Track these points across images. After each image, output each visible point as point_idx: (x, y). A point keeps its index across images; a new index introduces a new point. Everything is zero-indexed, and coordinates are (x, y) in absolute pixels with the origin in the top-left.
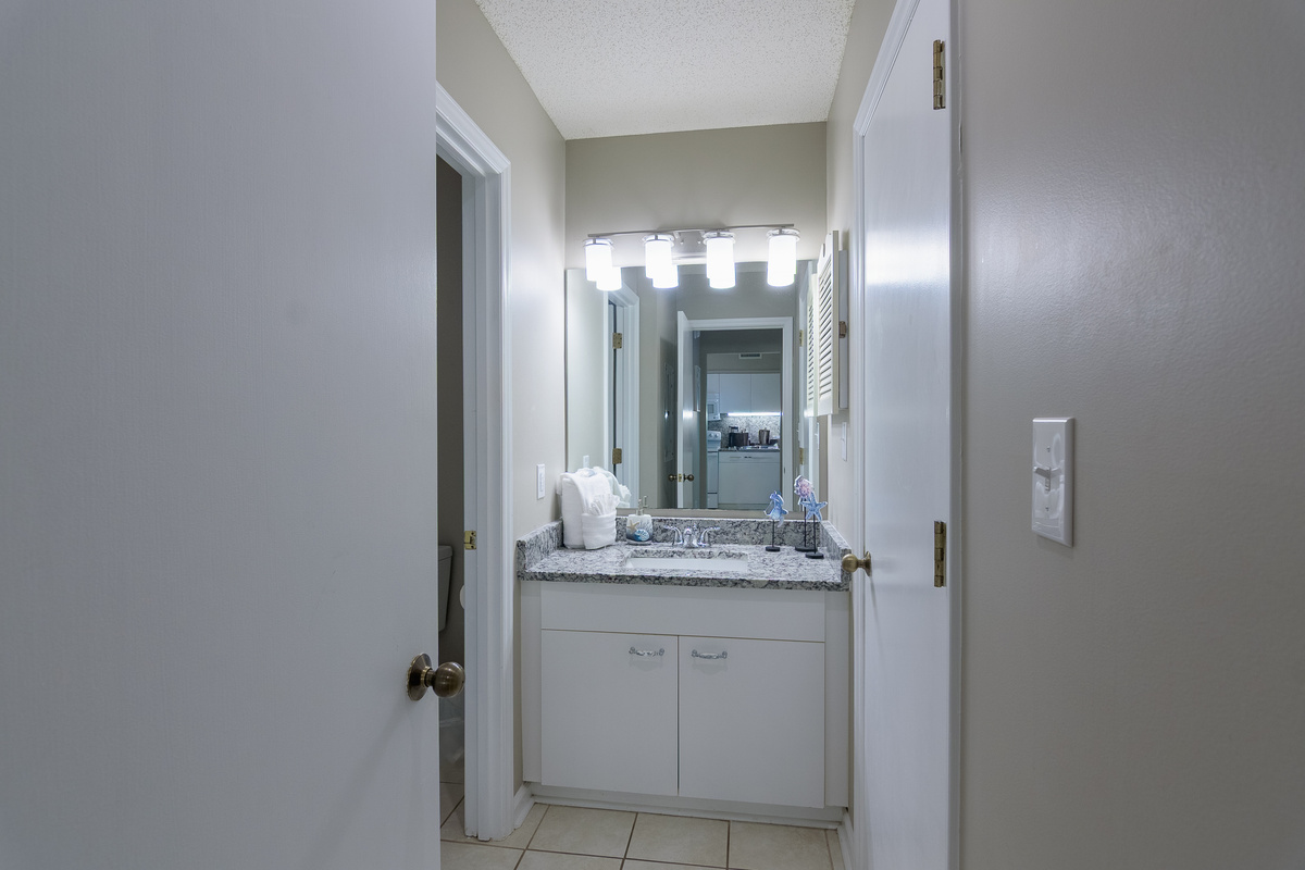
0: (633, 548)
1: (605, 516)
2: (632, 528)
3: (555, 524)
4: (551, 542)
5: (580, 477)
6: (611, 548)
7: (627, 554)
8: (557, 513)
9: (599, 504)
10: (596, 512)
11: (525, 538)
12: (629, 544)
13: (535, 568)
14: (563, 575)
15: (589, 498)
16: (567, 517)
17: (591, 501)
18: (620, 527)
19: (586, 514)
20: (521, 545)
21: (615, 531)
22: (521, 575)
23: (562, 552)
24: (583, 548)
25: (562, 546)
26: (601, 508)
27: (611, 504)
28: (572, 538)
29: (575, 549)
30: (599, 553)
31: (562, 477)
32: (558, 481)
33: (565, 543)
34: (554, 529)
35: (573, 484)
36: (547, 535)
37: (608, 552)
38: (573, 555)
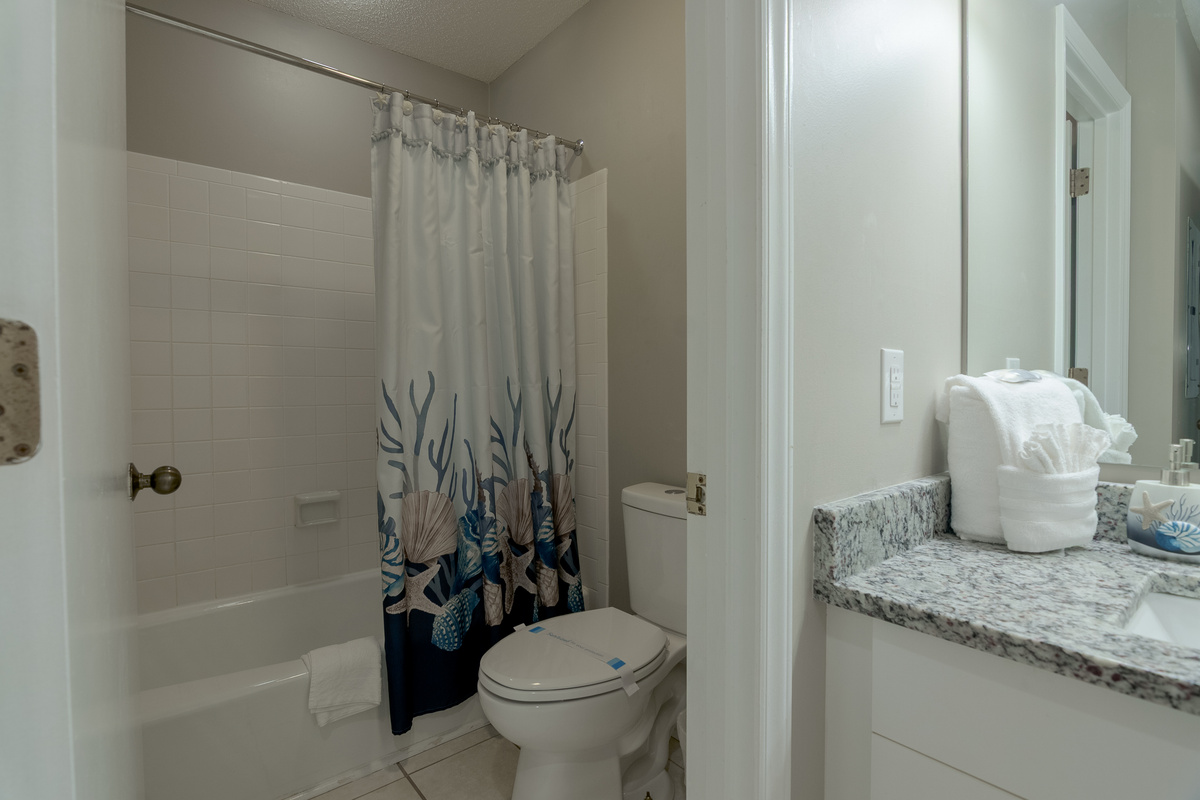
0: (1156, 569)
1: (1066, 475)
2: (1149, 514)
3: (928, 483)
4: (914, 520)
5: (995, 386)
6: (1081, 557)
7: (1140, 583)
8: (937, 460)
9: (1048, 445)
10: (1038, 463)
11: (834, 506)
12: (1134, 552)
13: (858, 583)
14: (930, 617)
15: (1022, 434)
16: (961, 469)
17: (1023, 436)
18: (1108, 508)
19: (1010, 468)
20: (822, 521)
21: (1094, 515)
22: (822, 592)
23: (943, 546)
24: (999, 545)
25: (946, 529)
26: (1054, 456)
27: (1082, 449)
28: (970, 517)
29: (977, 543)
30: (1046, 566)
31: (949, 385)
32: (940, 393)
33: (955, 525)
34: (923, 493)
35: (976, 399)
36: (904, 508)
37: (1075, 566)
38: (970, 558)
